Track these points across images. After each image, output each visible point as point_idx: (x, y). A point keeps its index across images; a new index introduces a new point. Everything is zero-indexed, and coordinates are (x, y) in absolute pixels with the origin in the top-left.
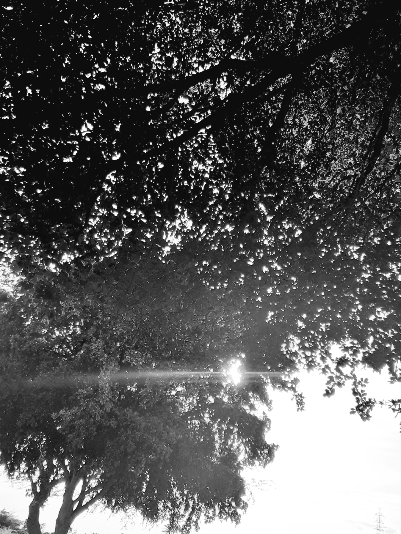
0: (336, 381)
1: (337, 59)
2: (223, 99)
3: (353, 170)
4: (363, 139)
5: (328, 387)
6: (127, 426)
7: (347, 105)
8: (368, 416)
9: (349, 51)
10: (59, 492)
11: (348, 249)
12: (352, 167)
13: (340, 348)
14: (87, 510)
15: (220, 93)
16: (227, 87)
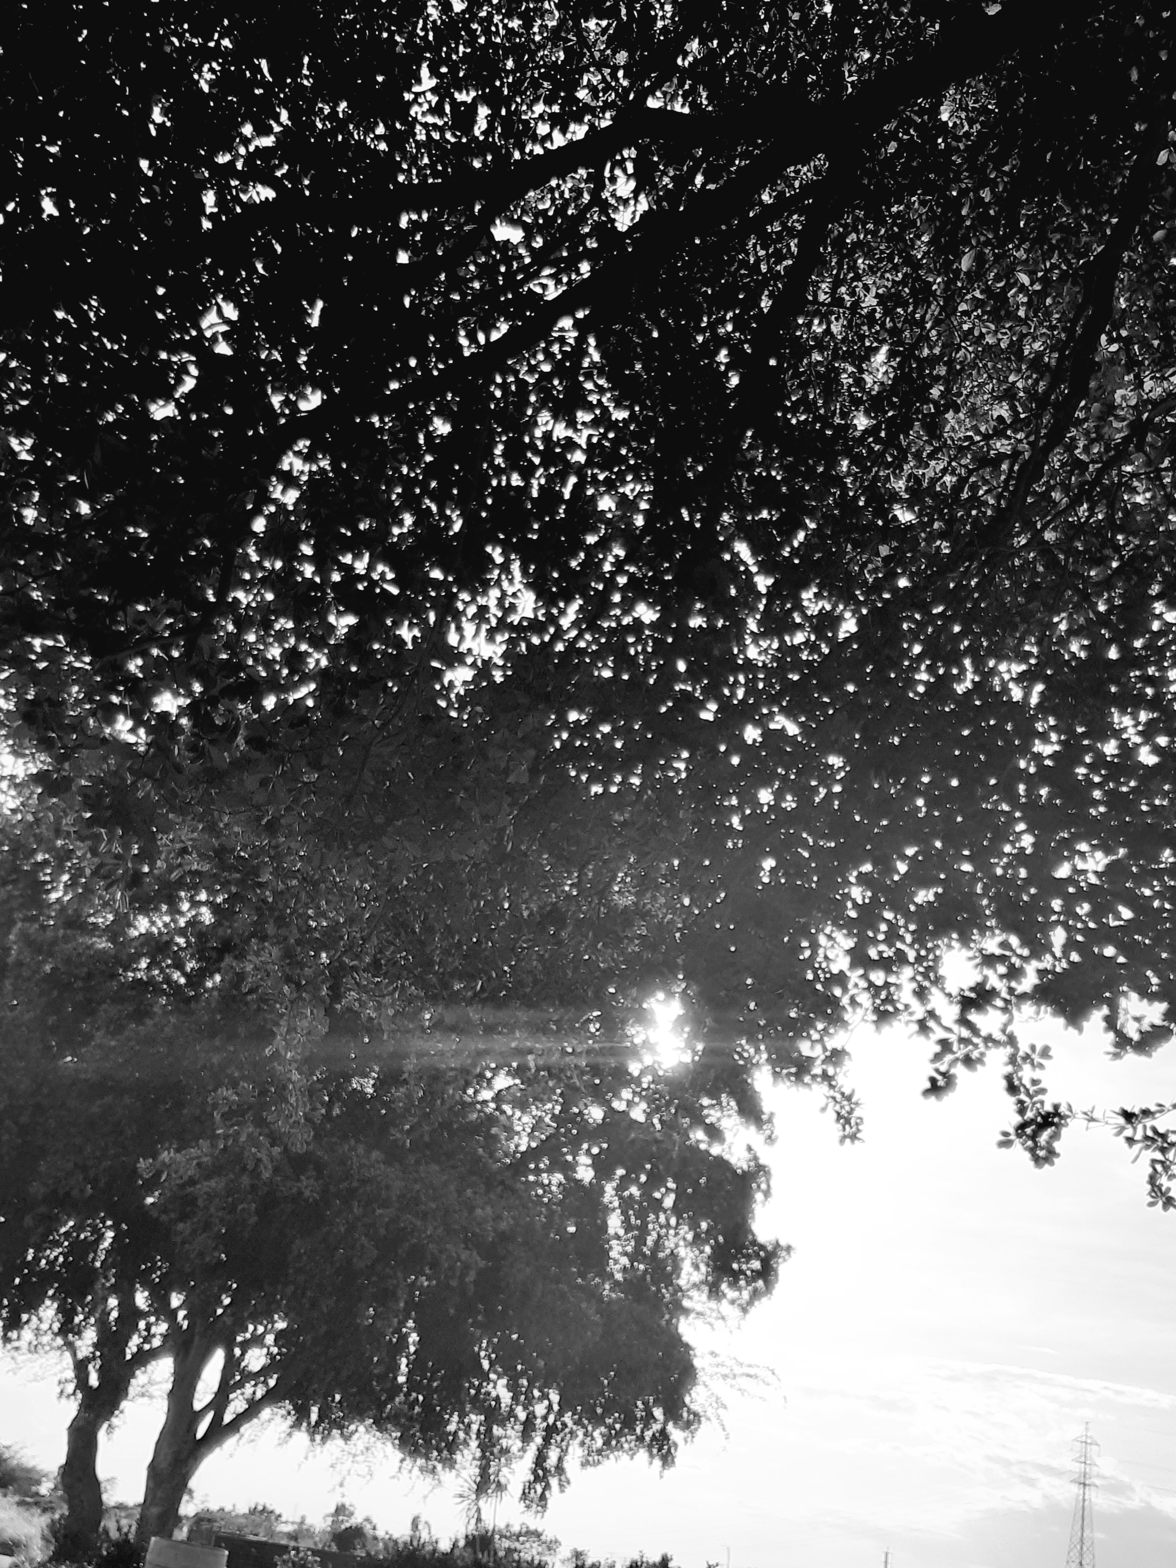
0: (960, 1051)
1: (961, 108)
2: (625, 229)
3: (1009, 438)
4: (1037, 346)
5: (937, 1070)
6: (352, 1192)
7: (991, 244)
8: (1052, 1153)
9: (997, 83)
10: (155, 1387)
11: (993, 672)
12: (1005, 429)
13: (970, 959)
14: (237, 1436)
15: (616, 209)
16: (636, 193)
